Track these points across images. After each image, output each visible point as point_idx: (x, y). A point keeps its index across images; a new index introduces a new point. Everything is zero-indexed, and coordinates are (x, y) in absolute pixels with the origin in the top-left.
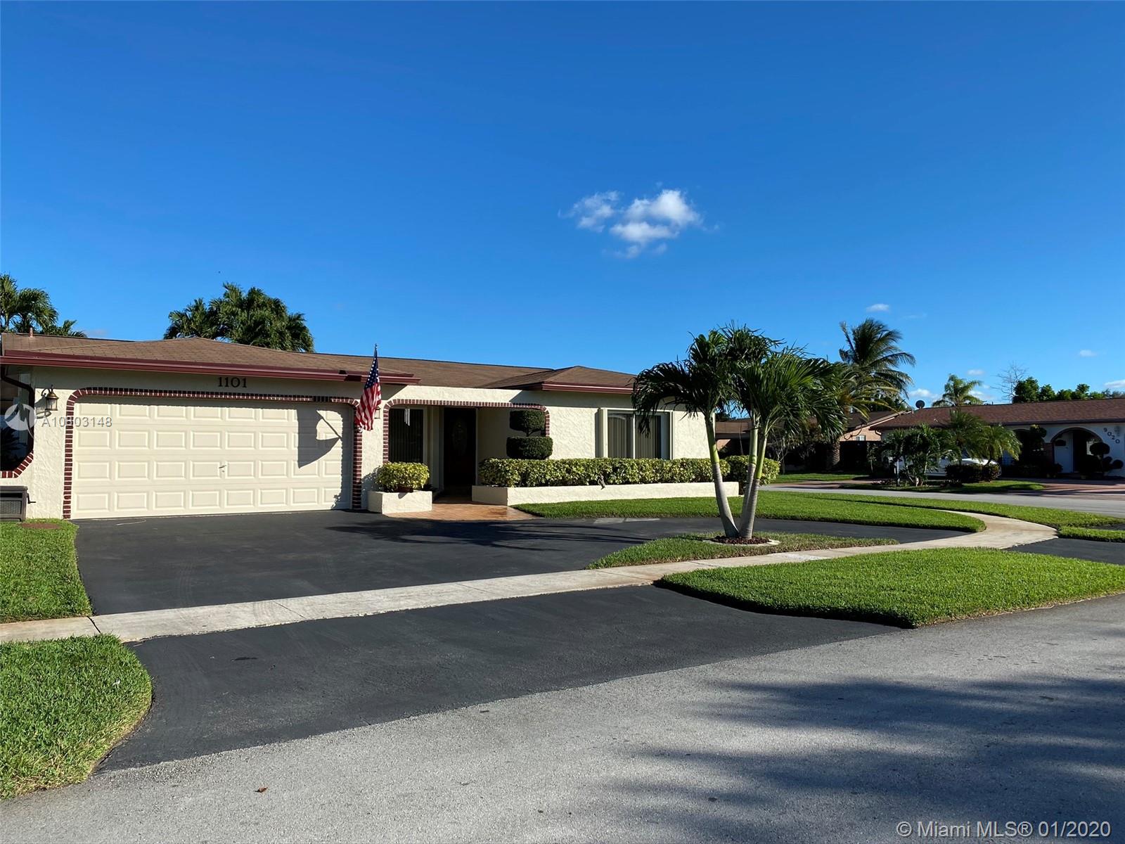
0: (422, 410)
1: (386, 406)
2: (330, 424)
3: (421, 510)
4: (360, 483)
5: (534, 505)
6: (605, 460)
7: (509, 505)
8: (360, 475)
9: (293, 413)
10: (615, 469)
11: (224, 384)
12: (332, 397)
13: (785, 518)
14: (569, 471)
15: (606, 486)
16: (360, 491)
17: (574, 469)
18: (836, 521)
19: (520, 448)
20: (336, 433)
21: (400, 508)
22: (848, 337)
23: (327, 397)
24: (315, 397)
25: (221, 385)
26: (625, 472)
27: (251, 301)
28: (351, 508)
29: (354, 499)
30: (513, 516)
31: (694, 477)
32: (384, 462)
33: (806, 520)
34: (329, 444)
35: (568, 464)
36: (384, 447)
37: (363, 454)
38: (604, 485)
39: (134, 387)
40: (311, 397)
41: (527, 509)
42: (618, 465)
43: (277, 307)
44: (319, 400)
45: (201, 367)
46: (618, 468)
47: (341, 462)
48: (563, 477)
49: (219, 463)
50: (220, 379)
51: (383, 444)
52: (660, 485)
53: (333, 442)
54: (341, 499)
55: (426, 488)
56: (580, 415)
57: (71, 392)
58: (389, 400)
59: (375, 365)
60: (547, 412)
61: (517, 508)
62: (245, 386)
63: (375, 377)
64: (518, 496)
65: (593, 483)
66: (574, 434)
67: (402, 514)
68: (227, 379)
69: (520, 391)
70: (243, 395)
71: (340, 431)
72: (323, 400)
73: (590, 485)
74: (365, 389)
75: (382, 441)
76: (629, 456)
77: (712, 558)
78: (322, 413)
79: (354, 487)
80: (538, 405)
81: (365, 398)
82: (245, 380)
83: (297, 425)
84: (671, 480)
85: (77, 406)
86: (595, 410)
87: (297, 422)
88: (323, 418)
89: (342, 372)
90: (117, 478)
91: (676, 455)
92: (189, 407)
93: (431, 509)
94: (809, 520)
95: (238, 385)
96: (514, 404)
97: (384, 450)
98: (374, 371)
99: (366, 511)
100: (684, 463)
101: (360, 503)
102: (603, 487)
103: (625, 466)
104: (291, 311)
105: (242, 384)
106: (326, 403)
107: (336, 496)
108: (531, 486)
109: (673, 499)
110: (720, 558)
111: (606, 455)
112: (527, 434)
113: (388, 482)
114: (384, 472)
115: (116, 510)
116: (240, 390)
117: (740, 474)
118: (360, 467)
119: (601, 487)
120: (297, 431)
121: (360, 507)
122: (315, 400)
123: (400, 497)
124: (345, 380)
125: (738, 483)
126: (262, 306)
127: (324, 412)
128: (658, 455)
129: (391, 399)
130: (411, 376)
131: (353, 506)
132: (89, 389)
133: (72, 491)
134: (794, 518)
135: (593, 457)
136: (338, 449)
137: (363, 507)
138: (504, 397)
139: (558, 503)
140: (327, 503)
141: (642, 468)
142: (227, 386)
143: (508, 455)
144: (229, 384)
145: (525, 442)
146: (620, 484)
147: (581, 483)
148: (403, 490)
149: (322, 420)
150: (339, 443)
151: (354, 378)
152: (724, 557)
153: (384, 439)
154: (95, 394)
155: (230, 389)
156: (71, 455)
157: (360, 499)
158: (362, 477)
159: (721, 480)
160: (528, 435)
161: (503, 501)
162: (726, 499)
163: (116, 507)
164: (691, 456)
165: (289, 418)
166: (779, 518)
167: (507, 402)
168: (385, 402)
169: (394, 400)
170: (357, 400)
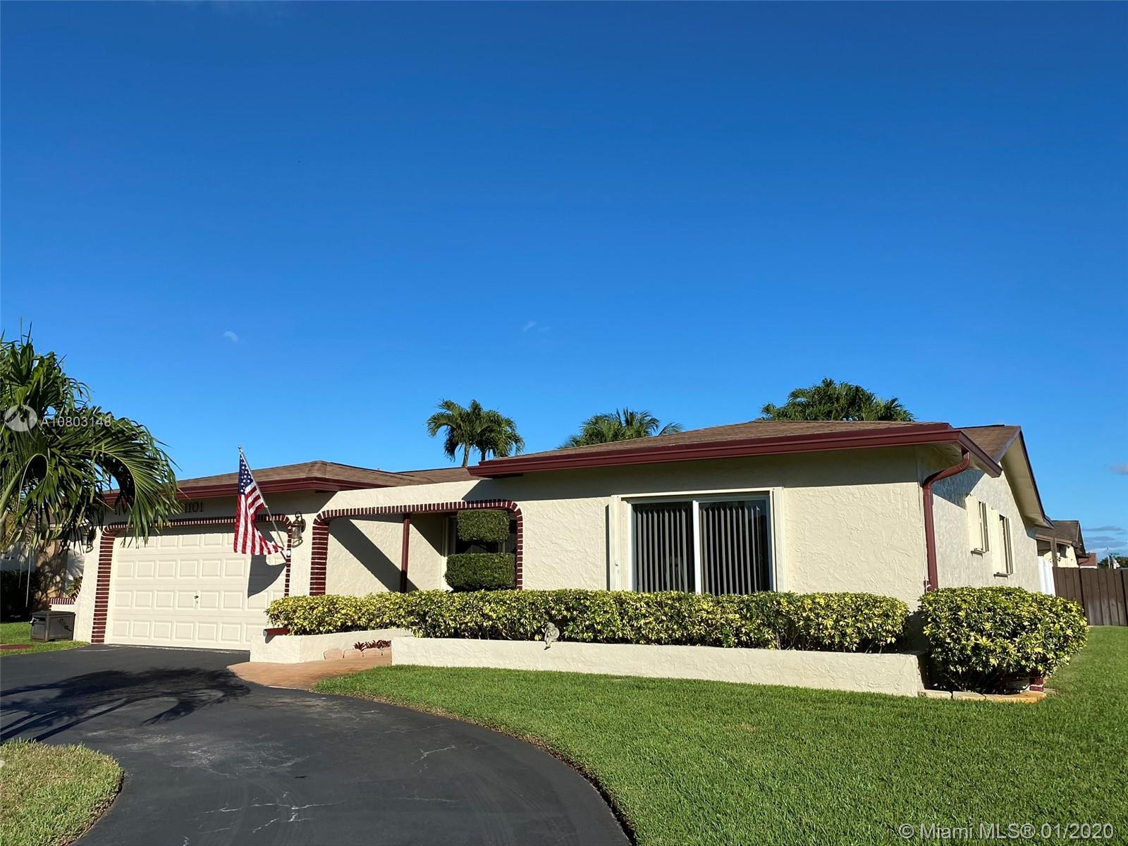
11: (188, 510)
32: (310, 593)
34: (277, 571)
35: (481, 599)
36: (315, 574)
37: (290, 583)
38: (551, 640)
49: (194, 594)
50: (186, 504)
51: (310, 571)
56: (576, 512)
57: (103, 528)
60: (520, 512)
62: (201, 511)
68: (190, 504)
69: (480, 481)
70: (201, 519)
75: (311, 566)
80: (506, 500)
82: (201, 504)
85: (116, 540)
86: (605, 501)
95: (197, 510)
96: (468, 503)
97: (314, 579)
102: (549, 646)
105: (200, 508)
116: (198, 514)
119: (544, 644)
129: (320, 512)
132: (112, 524)
133: (109, 617)
135: (605, 589)
138: (454, 492)
144: (192, 510)
146: (589, 641)
153: (314, 564)
155: (192, 515)
156: (107, 585)
167: (459, 498)
168: (314, 516)
169: (324, 512)
170: (288, 516)
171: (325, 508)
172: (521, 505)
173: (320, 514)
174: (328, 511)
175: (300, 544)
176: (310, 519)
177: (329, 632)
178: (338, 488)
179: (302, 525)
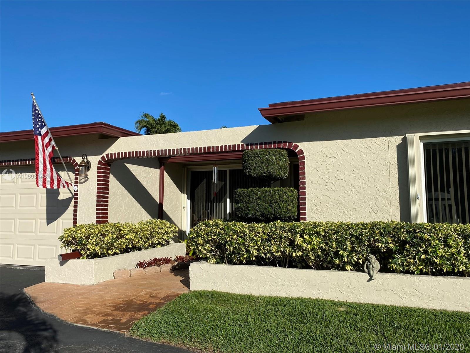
36: (100, 206)
37: (78, 213)
51: (96, 203)
58: (102, 155)
60: (301, 152)
75: (96, 200)
80: (287, 142)
86: (396, 140)
96: (247, 145)
97: (99, 210)
135: (397, 219)
153: (99, 197)
167: (238, 143)
168: (98, 158)
169: (107, 155)
170: (75, 158)
171: (108, 151)
172: (302, 146)
173: (104, 156)
174: (111, 154)
175: (85, 181)
176: (94, 160)
177: (115, 254)
178: (121, 134)
179: (87, 166)
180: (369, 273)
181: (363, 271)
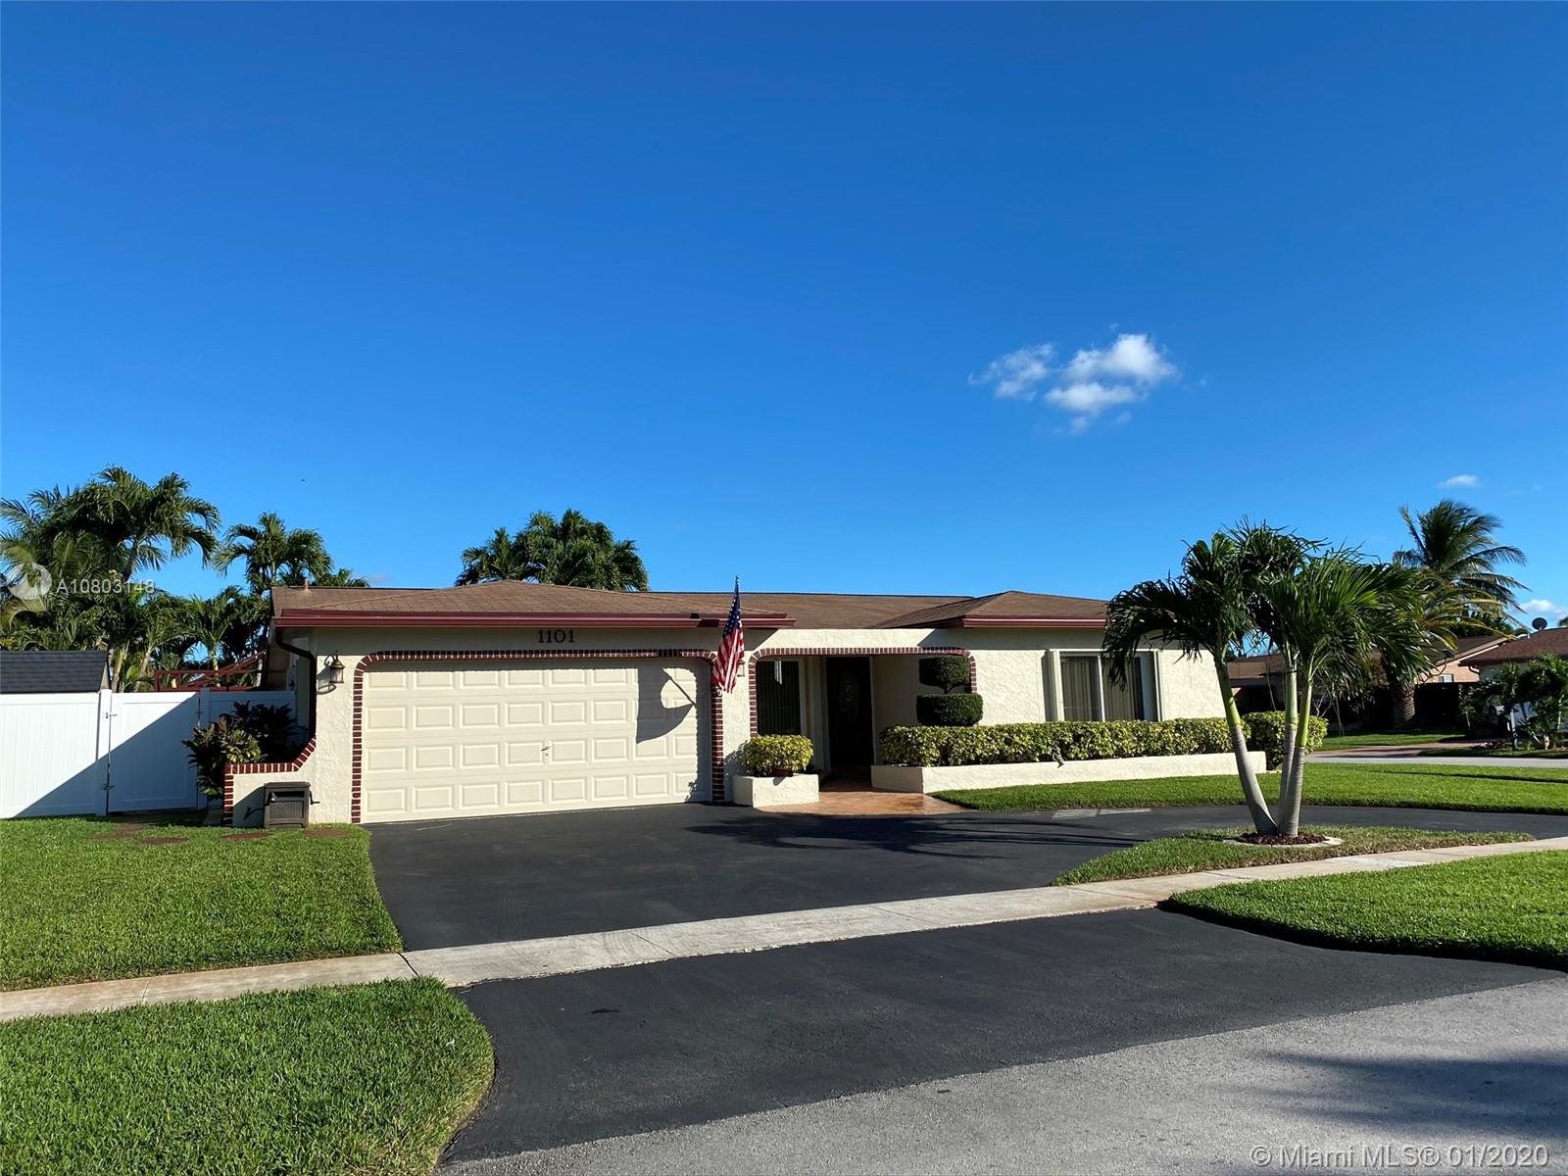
0: (797, 663)
1: (751, 658)
2: (680, 686)
3: (805, 802)
4: (722, 765)
5: (962, 792)
6: (1061, 724)
7: (925, 791)
8: (722, 754)
9: (633, 673)
10: (1077, 738)
11: (545, 639)
12: (681, 650)
13: (1344, 803)
14: (1008, 742)
15: (1064, 762)
16: (722, 776)
17: (1017, 739)
18: (1425, 806)
19: (936, 711)
20: (689, 698)
21: (776, 799)
22: (1412, 529)
23: (675, 650)
24: (660, 651)
25: (542, 641)
26: (1092, 742)
27: (568, 528)
28: (711, 800)
29: (714, 787)
30: (932, 808)
31: (1196, 746)
32: (752, 735)
33: (1376, 805)
34: (679, 714)
35: (1006, 731)
36: (751, 714)
37: (724, 725)
38: (1062, 761)
39: (434, 649)
40: (655, 651)
41: (952, 798)
42: (1080, 732)
43: (600, 534)
44: (665, 655)
45: (517, 618)
46: (1081, 735)
47: (695, 737)
48: (1001, 751)
49: (540, 744)
50: (541, 632)
51: (749, 711)
52: (1145, 759)
53: (685, 710)
54: (698, 787)
55: (810, 770)
56: (1020, 660)
57: (358, 659)
58: (755, 651)
59: (735, 603)
60: (972, 659)
61: (937, 796)
62: (572, 641)
63: (736, 620)
64: (937, 779)
65: (1045, 758)
66: (1013, 689)
67: (779, 806)
68: (549, 633)
69: (932, 630)
70: (570, 652)
71: (693, 695)
72: (670, 655)
73: (1041, 761)
74: (724, 636)
75: (749, 707)
76: (1096, 717)
77: (1240, 867)
78: (670, 671)
79: (714, 770)
80: (959, 649)
81: (723, 649)
82: (571, 632)
83: (638, 690)
84: (1162, 752)
85: (366, 676)
86: (1041, 653)
87: (637, 684)
88: (671, 678)
89: (695, 616)
90: (415, 769)
91: (1167, 714)
92: (502, 672)
93: (818, 801)
94: (1382, 806)
95: (563, 640)
96: (924, 649)
97: (752, 719)
98: (734, 612)
99: (732, 804)
100: (1180, 726)
101: (723, 792)
102: (1061, 764)
103: (1092, 733)
104: (618, 538)
105: (568, 638)
106: (673, 657)
107: (691, 784)
108: (956, 765)
109: (1167, 779)
110: (1253, 865)
111: (1061, 717)
112: (945, 690)
113: (759, 762)
114: (752, 749)
115: (414, 810)
116: (566, 646)
117: (1266, 740)
118: (721, 743)
119: (1057, 764)
120: (637, 697)
121: (723, 798)
122: (660, 655)
123: (776, 783)
124: (699, 626)
125: (1264, 753)
126: (583, 532)
127: (673, 670)
128: (1140, 715)
129: (758, 649)
130: (783, 616)
131: (714, 798)
132: (380, 653)
133: (362, 786)
134: (1356, 804)
135: (1043, 721)
136: (691, 721)
137: (727, 799)
138: (909, 639)
139: (996, 789)
140: (680, 794)
141: (1117, 735)
142: (549, 641)
143: (920, 721)
144: (552, 639)
145: (943, 701)
146: (1086, 759)
147: (1027, 758)
148: (779, 773)
149: (670, 681)
150: (693, 711)
151: (709, 623)
152: (1259, 865)
153: (751, 704)
154: (388, 659)
155: (554, 646)
156: (360, 741)
157: (722, 787)
158: (724, 757)
159: (1245, 749)
160: (946, 693)
161: (917, 788)
162: (1255, 778)
163: (414, 808)
164: (1190, 714)
165: (626, 680)
166: (1334, 804)
167: (915, 646)
168: (751, 654)
169: (762, 651)
170: (714, 653)
171: (765, 645)
172: (973, 653)
173: (758, 652)
174: (768, 650)
180: (1059, 761)
181: (1053, 761)
